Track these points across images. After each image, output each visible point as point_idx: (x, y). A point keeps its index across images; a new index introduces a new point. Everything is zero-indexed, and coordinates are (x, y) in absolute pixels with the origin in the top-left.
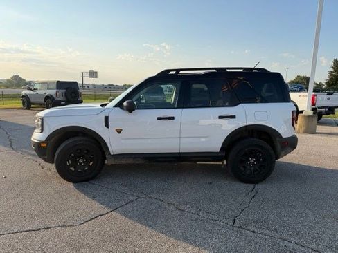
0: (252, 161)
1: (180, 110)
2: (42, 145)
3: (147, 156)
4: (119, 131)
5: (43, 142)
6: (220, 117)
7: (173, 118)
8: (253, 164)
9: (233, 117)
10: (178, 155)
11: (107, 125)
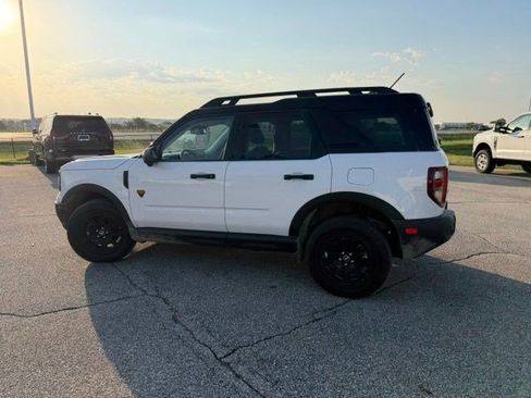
0: (347, 257)
1: (226, 163)
4: (141, 194)
6: (287, 177)
7: (213, 176)
8: (349, 263)
9: (310, 177)
11: (126, 184)
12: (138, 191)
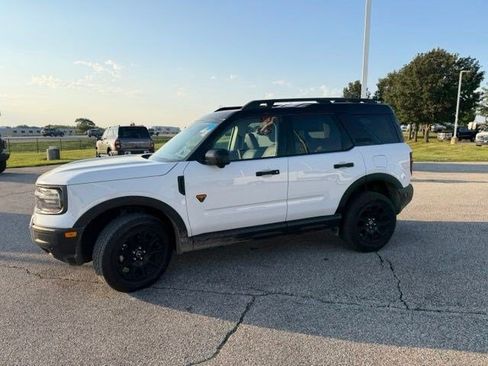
0: (371, 223)
2: (67, 235)
3: (243, 232)
4: (201, 198)
5: (69, 230)
6: (336, 167)
7: (278, 172)
8: (373, 226)
9: (351, 165)
10: (284, 225)
11: (182, 190)
12: (197, 197)
